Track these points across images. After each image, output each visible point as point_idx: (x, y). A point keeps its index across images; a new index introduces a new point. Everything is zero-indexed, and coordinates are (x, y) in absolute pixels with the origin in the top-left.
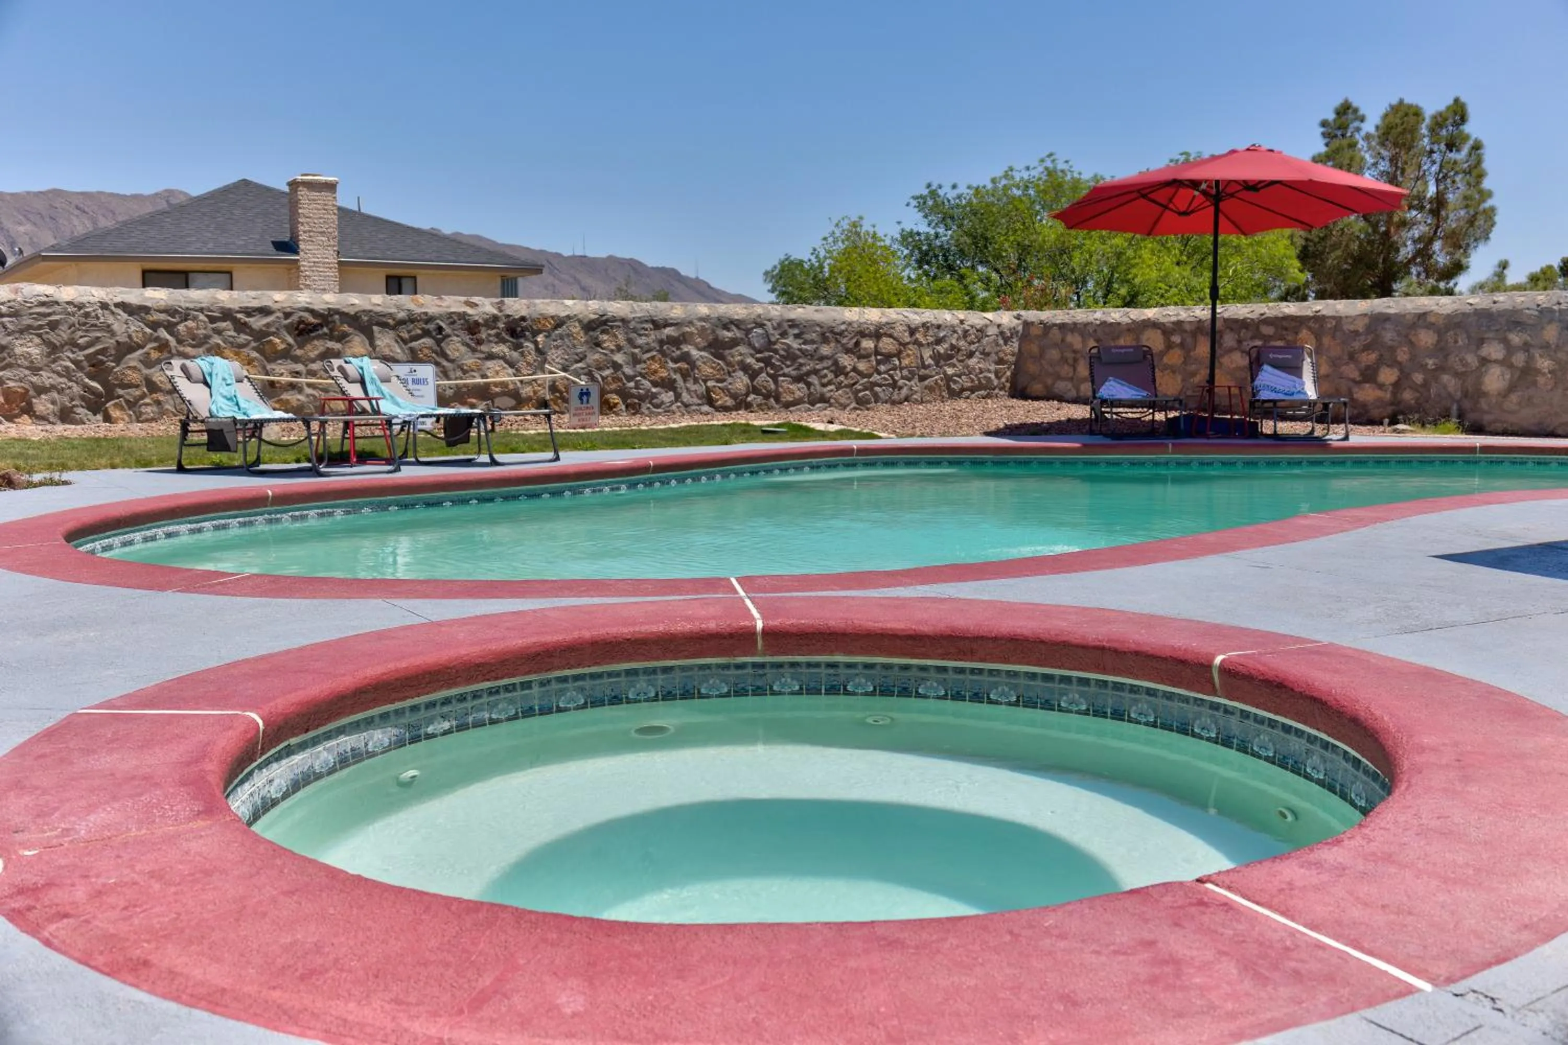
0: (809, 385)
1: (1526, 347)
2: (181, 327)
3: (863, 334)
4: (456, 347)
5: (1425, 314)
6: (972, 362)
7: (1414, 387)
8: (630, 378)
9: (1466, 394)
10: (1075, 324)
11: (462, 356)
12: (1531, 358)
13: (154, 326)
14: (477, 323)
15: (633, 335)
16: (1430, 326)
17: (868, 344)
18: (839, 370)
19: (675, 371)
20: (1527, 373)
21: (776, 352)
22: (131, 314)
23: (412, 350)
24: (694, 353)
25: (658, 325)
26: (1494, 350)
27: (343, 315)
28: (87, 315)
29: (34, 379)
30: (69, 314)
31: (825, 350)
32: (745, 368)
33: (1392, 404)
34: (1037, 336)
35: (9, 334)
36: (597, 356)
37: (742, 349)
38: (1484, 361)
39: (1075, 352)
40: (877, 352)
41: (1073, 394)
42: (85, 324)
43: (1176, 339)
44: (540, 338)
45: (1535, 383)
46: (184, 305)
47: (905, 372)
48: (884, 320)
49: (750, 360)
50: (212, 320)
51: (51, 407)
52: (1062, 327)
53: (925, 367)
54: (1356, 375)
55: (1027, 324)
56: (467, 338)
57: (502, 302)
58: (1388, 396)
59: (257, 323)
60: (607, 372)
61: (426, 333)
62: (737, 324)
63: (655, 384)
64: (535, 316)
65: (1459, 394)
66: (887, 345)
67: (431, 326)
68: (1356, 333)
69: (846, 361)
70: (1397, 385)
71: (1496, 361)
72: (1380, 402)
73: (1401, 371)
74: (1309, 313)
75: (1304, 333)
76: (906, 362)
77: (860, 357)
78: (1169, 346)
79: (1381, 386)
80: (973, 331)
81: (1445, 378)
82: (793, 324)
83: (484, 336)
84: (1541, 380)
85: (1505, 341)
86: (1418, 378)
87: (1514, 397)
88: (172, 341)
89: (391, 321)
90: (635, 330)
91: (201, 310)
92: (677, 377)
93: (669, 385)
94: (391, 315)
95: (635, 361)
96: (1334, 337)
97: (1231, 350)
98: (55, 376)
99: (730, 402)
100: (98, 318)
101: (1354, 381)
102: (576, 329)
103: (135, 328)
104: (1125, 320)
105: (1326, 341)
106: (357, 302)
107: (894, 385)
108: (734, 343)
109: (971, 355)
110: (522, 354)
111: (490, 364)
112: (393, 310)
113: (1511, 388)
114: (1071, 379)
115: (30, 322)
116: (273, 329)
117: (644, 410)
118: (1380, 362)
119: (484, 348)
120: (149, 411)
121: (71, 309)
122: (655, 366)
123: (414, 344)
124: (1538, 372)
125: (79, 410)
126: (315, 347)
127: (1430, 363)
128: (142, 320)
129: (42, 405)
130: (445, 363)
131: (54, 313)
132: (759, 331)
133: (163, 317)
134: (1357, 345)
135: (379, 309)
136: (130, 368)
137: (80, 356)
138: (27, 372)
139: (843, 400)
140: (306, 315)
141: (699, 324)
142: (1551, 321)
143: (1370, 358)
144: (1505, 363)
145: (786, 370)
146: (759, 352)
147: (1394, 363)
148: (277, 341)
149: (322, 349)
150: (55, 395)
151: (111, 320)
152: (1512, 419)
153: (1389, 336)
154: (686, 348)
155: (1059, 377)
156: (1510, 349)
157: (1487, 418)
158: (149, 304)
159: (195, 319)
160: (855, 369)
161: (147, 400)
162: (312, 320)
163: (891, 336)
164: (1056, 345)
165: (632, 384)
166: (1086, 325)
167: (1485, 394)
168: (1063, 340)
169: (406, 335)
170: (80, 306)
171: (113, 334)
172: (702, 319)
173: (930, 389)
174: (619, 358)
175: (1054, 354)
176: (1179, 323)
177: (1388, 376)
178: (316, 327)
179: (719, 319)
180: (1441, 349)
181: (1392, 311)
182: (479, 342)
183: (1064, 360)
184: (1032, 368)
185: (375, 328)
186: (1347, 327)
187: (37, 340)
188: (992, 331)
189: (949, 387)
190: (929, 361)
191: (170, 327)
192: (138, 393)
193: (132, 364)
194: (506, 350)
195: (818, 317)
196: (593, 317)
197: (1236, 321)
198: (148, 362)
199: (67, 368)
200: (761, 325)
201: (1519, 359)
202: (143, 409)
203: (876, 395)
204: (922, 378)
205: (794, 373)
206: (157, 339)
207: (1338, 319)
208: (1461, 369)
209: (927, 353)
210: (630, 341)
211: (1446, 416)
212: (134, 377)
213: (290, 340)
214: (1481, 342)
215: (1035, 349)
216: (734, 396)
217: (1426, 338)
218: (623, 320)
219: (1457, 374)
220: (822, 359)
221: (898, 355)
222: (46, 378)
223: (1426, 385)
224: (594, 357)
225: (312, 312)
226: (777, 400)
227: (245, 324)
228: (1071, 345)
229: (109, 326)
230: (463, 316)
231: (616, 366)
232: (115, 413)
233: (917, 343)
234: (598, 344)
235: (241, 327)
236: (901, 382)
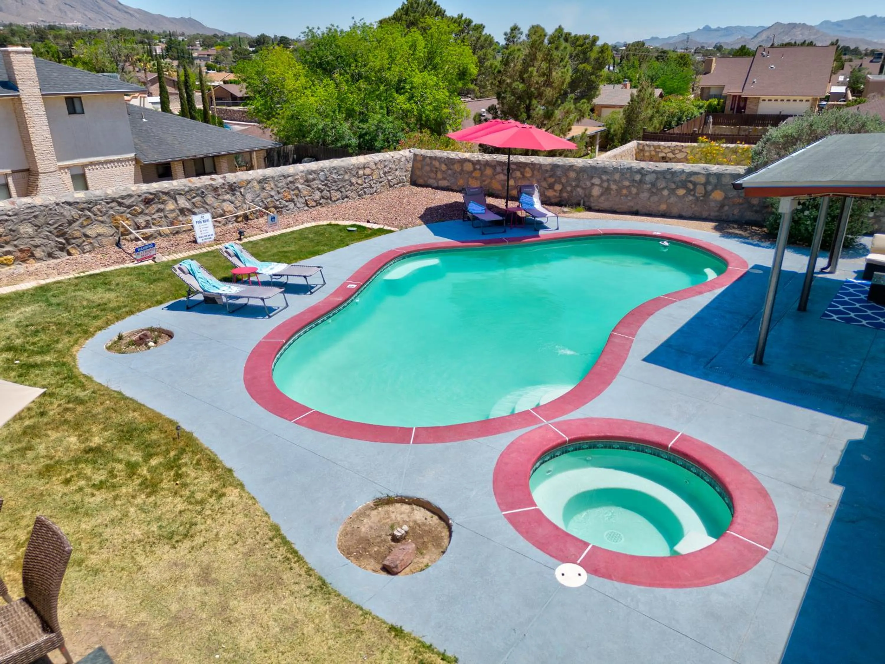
0: (341, 192)
1: (608, 180)
2: (95, 209)
3: (359, 168)
4: (210, 199)
5: (572, 166)
6: (397, 173)
7: (567, 192)
8: (277, 201)
9: (585, 196)
10: (436, 157)
11: (213, 203)
12: (609, 185)
13: (82, 210)
14: (217, 188)
15: (277, 183)
16: (574, 170)
17: (361, 172)
18: (352, 184)
19: (293, 195)
20: (608, 190)
21: (329, 181)
22: (70, 206)
23: (193, 203)
24: (300, 186)
25: (285, 177)
26: (596, 181)
27: (164, 193)
28: (51, 209)
29: (32, 243)
30: (42, 211)
31: (347, 177)
32: (319, 189)
33: (559, 197)
34: (420, 161)
35: (15, 224)
36: (264, 194)
37: (317, 182)
38: (593, 184)
39: (436, 168)
40: (364, 175)
41: (435, 185)
42: (51, 214)
43: (478, 167)
44: (242, 190)
45: (610, 193)
46: (94, 199)
47: (374, 181)
48: (366, 161)
49: (320, 186)
50: (108, 203)
51: (43, 253)
52: (431, 158)
53: (381, 178)
54: (546, 186)
55: (415, 155)
56: (213, 194)
57: (225, 177)
58: (558, 194)
59: (127, 202)
60: (268, 200)
61: (197, 195)
62: (314, 172)
63: (287, 201)
64: (239, 181)
65: (583, 196)
66: (368, 171)
67: (199, 192)
68: (547, 171)
69: (354, 180)
70: (561, 191)
71: (597, 185)
72: (555, 197)
73: (563, 185)
74: (529, 162)
75: (527, 169)
76: (374, 177)
77: (358, 178)
78: (475, 169)
79: (555, 191)
80: (397, 161)
81: (579, 189)
82: (334, 168)
83: (220, 192)
84: (612, 192)
85: (601, 178)
86: (569, 189)
87: (603, 198)
88: (92, 216)
89: (183, 193)
90: (277, 181)
91: (102, 200)
92: (295, 197)
93: (292, 200)
94: (182, 190)
95: (279, 193)
96: (539, 172)
97: (499, 173)
98: (42, 240)
99: (314, 204)
100: (56, 210)
101: (545, 188)
102: (255, 184)
103: (74, 213)
104: (457, 158)
105: (536, 172)
106: (167, 186)
107: (371, 187)
108: (314, 179)
109: (396, 170)
110: (236, 198)
111: (224, 204)
112: (183, 187)
113: (602, 194)
114: (435, 179)
115: (25, 217)
116: (134, 204)
117: (284, 213)
118: (555, 182)
119: (220, 197)
120: (87, 248)
121: (42, 208)
122: (286, 194)
123: (194, 200)
124: (611, 189)
125: (56, 253)
126: (154, 209)
127: (574, 184)
128: (77, 208)
129: (38, 253)
130: (207, 207)
131: (35, 211)
132: (322, 173)
133: (85, 205)
134: (547, 175)
135: (177, 188)
136: (75, 230)
137: (51, 228)
138: (28, 240)
139: (354, 196)
140: (147, 195)
141: (300, 174)
142: (617, 173)
143: (552, 180)
144: (600, 186)
145: (333, 188)
146: (323, 182)
147: (560, 183)
148: (137, 208)
149: (156, 209)
150: (44, 248)
151: (62, 211)
152: (602, 205)
153: (559, 173)
154: (296, 185)
155: (430, 178)
156: (602, 181)
157: (593, 205)
158: (78, 201)
159: (100, 204)
160: (357, 183)
161: (86, 243)
162: (151, 197)
163: (369, 167)
164: (428, 165)
165: (278, 203)
166: (441, 158)
167: (593, 196)
168: (431, 163)
169: (189, 197)
170: (47, 207)
171: (64, 216)
172: (302, 172)
173: (383, 186)
174: (273, 193)
175: (427, 168)
176: (479, 161)
177: (558, 187)
178: (153, 200)
179: (307, 171)
180: (577, 179)
181: (560, 164)
182: (219, 195)
183: (432, 171)
184: (418, 173)
185: (177, 196)
186: (543, 168)
187: (30, 225)
188: (403, 159)
189: (389, 184)
190: (382, 175)
191: (89, 210)
192: (81, 241)
193: (76, 228)
194: (230, 197)
195: (343, 164)
196: (261, 178)
197: (501, 162)
198: (82, 226)
199: (47, 235)
200: (323, 171)
201: (605, 185)
202: (85, 247)
203: (365, 192)
204: (380, 182)
205: (336, 188)
206: (85, 215)
207: (540, 165)
208: (584, 186)
209: (381, 172)
210: (275, 185)
211: (579, 205)
212: (77, 234)
213: (143, 207)
214: (592, 177)
215: (419, 165)
216: (316, 201)
217: (573, 175)
218: (272, 177)
219: (583, 188)
220: (345, 181)
221: (371, 175)
222: (38, 241)
223: (571, 191)
224: (263, 195)
225: (151, 194)
226: (331, 200)
227: (123, 203)
228: (434, 165)
229: (62, 213)
230: (211, 185)
231: (272, 196)
232: (73, 251)
233: (378, 168)
234: (264, 189)
235: (120, 204)
236: (373, 185)
